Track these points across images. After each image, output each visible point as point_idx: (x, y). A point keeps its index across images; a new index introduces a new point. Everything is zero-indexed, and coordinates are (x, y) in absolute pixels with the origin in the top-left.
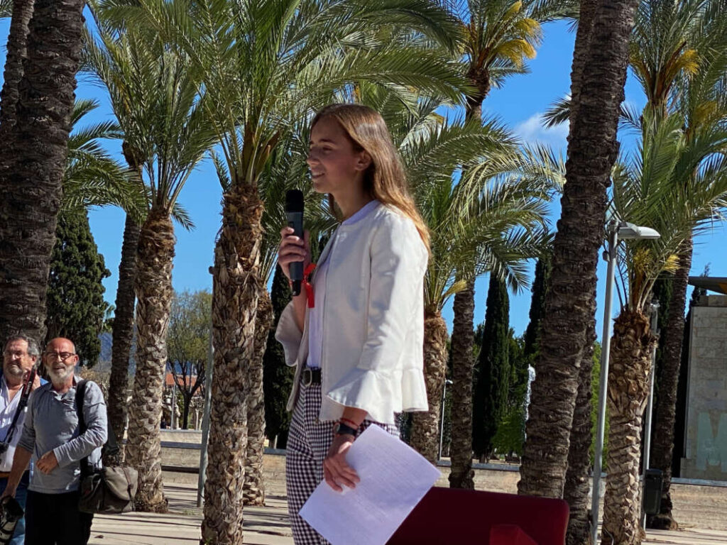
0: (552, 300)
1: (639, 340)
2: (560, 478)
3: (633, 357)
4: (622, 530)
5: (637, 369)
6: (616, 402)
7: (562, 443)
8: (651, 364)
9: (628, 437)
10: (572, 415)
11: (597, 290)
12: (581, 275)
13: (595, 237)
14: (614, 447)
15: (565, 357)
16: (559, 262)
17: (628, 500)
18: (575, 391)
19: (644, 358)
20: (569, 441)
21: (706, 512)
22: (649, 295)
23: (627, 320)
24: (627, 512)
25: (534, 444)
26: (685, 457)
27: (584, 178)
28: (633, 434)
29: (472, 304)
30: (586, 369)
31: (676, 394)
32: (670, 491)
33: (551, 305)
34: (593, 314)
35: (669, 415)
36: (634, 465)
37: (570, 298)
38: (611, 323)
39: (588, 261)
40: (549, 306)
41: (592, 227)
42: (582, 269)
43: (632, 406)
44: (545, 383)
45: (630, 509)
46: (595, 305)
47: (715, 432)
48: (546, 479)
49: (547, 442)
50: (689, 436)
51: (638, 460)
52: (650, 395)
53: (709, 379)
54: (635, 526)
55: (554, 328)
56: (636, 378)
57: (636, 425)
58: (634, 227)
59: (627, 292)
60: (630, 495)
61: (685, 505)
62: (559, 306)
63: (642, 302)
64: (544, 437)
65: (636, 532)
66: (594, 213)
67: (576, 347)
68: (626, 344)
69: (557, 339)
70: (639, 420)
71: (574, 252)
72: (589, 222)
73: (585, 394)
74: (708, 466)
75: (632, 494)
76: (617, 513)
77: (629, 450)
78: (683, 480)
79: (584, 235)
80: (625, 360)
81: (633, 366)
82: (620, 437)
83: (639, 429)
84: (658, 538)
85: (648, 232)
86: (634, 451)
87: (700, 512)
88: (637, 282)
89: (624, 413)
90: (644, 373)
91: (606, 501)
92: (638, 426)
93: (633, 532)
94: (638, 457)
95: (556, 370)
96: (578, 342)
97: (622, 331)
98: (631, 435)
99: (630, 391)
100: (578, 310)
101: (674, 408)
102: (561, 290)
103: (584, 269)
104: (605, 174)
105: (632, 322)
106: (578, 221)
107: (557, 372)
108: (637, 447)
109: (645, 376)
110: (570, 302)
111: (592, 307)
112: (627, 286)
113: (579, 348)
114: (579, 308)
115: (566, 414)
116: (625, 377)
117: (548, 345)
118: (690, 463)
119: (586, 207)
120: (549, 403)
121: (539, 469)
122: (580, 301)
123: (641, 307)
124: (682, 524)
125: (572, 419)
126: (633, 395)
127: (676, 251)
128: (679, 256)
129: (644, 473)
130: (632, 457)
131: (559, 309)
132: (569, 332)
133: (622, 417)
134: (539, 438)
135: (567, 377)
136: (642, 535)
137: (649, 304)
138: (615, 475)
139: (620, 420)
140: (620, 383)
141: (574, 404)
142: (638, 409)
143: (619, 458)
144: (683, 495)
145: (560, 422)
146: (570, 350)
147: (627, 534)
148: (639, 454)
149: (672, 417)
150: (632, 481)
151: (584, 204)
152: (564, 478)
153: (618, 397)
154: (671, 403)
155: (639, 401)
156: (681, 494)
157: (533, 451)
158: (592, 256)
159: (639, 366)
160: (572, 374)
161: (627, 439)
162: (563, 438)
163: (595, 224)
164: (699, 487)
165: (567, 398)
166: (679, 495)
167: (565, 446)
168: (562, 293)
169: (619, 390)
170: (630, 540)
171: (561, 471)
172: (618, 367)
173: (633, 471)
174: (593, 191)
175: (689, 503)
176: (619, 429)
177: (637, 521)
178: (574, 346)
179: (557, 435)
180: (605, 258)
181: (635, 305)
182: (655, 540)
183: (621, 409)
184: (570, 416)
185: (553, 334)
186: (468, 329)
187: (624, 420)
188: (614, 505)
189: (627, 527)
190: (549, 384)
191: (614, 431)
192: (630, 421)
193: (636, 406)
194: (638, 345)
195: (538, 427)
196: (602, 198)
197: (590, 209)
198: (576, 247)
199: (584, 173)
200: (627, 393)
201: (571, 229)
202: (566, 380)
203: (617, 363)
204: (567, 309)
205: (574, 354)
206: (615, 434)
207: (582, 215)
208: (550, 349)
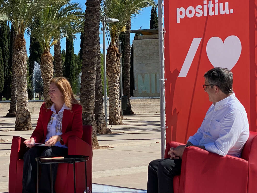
0: (85, 49)
1: (116, 55)
2: (93, 106)
3: (114, 61)
4: (115, 117)
5: (116, 65)
6: (110, 76)
7: (92, 95)
8: (120, 63)
9: (115, 87)
11: (100, 41)
12: (94, 40)
13: (97, 27)
14: (110, 91)
15: (91, 67)
16: (86, 36)
17: (116, 108)
18: (95, 78)
19: (118, 61)
20: (94, 94)
21: (143, 108)
22: (118, 39)
23: (110, 50)
24: (116, 112)
25: (83, 96)
26: (135, 90)
27: (92, 8)
28: (116, 86)
29: (60, 47)
30: (99, 68)
31: (129, 70)
32: (130, 102)
34: (99, 50)
35: (128, 77)
36: (118, 96)
38: (106, 51)
39: (96, 35)
40: (84, 51)
41: (96, 24)
42: (94, 38)
44: (85, 76)
45: (117, 110)
46: (100, 47)
47: (144, 81)
48: (88, 107)
49: (88, 95)
50: (135, 83)
51: (119, 94)
52: (121, 73)
53: (140, 64)
54: (120, 116)
55: (86, 58)
56: (115, 68)
57: (117, 83)
58: (110, 19)
59: (110, 40)
60: (117, 106)
61: (136, 106)
62: (87, 50)
63: (115, 43)
64: (87, 93)
65: (120, 118)
66: (96, 19)
68: (111, 57)
69: (88, 61)
70: (118, 81)
71: (90, 32)
72: (95, 22)
73: (99, 75)
74: (142, 92)
75: (118, 106)
76: (113, 112)
77: (115, 91)
78: (134, 98)
79: (93, 26)
80: (111, 62)
81: (114, 64)
82: (112, 88)
84: (128, 118)
85: (115, 20)
86: (117, 92)
87: (140, 108)
88: (113, 36)
89: (113, 79)
90: (118, 66)
91: (109, 109)
93: (119, 118)
95: (88, 71)
96: (94, 61)
97: (110, 53)
99: (114, 72)
100: (94, 51)
101: (129, 75)
102: (88, 45)
104: (99, 6)
105: (113, 50)
106: (91, 22)
107: (89, 72)
108: (118, 90)
109: (118, 67)
110: (91, 49)
112: (110, 38)
115: (93, 85)
116: (112, 68)
117: (85, 63)
118: (136, 91)
119: (93, 17)
120: (87, 82)
121: (86, 104)
122: (94, 48)
123: (115, 44)
124: (135, 112)
126: (115, 74)
127: (125, 25)
128: (126, 27)
129: (121, 97)
130: (117, 94)
131: (88, 51)
132: (91, 58)
133: (112, 81)
134: (85, 94)
135: (92, 73)
136: (122, 118)
137: (118, 42)
138: (112, 100)
139: (112, 82)
140: (111, 70)
141: (95, 82)
142: (117, 78)
143: (112, 94)
144: (135, 103)
145: (91, 88)
146: (92, 64)
147: (117, 119)
150: (117, 102)
151: (92, 16)
152: (94, 106)
154: (128, 73)
155: (117, 75)
157: (83, 98)
158: (97, 33)
159: (116, 64)
162: (92, 93)
164: (140, 100)
165: (93, 80)
166: (133, 103)
167: (93, 95)
169: (111, 72)
171: (93, 104)
172: (109, 65)
173: (117, 98)
174: (95, 12)
175: (137, 105)
176: (112, 85)
177: (120, 114)
178: (93, 63)
179: (91, 92)
180: (102, 30)
181: (113, 44)
184: (94, 86)
185: (86, 60)
186: (59, 55)
187: (113, 82)
188: (112, 110)
189: (117, 117)
190: (87, 76)
192: (115, 82)
193: (116, 77)
194: (115, 57)
195: (84, 90)
196: (98, 13)
197: (95, 17)
198: (91, 30)
199: (92, 6)
200: (113, 73)
201: (89, 25)
202: (92, 74)
203: (109, 63)
204: (90, 51)
205: (94, 65)
206: (110, 87)
207: (92, 20)
208: (86, 65)
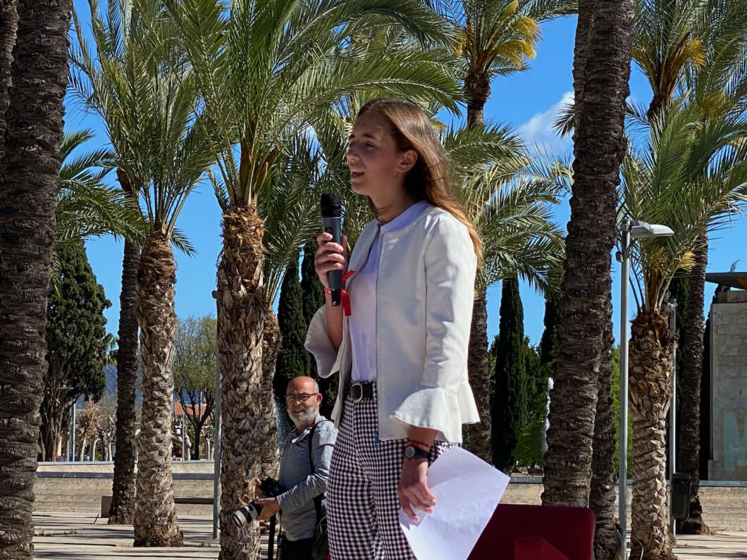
0: (567, 305)
1: (658, 341)
2: (585, 487)
3: (653, 359)
4: (651, 537)
5: (658, 371)
6: (638, 406)
7: (585, 451)
8: (672, 366)
9: (652, 441)
10: (593, 422)
11: (612, 292)
12: (595, 278)
13: (607, 238)
14: (639, 452)
15: (583, 362)
16: (572, 266)
17: (656, 506)
18: (595, 397)
19: (664, 360)
20: (591, 449)
21: (737, 514)
22: (666, 294)
23: (644, 321)
24: (655, 519)
25: (556, 454)
26: (712, 459)
27: (593, 177)
28: (658, 438)
29: (485, 315)
30: (606, 374)
31: (699, 395)
32: (699, 494)
33: (566, 309)
34: (610, 317)
35: (693, 416)
36: (660, 470)
37: (583, 302)
38: (629, 326)
39: (601, 262)
40: (564, 311)
41: (603, 227)
42: (595, 271)
43: (654, 409)
44: (563, 391)
45: (659, 515)
46: (611, 308)
47: (741, 432)
48: (571, 489)
49: (569, 450)
50: (715, 437)
51: (664, 464)
52: (673, 397)
53: (733, 378)
54: (665, 532)
55: (570, 333)
56: (657, 381)
57: (659, 429)
58: (646, 225)
59: (643, 292)
60: (657, 501)
61: (715, 508)
62: (574, 310)
63: (658, 302)
64: (565, 445)
65: (666, 538)
66: (605, 213)
67: (594, 351)
68: (645, 346)
69: (574, 344)
70: (663, 423)
71: (585, 253)
72: (600, 222)
73: (606, 399)
74: (736, 467)
75: (660, 500)
76: (646, 520)
77: (654, 454)
78: (711, 483)
79: (595, 236)
80: (644, 362)
81: (653, 369)
82: (644, 442)
83: (663, 433)
84: (690, 543)
85: (660, 229)
86: (660, 456)
87: (730, 514)
88: (653, 282)
89: (647, 417)
90: (665, 375)
91: (633, 508)
92: (663, 429)
93: (663, 539)
94: (663, 461)
95: (575, 377)
96: (595, 346)
97: (640, 333)
98: (655, 439)
99: (651, 394)
100: (594, 314)
101: (698, 409)
102: (575, 293)
103: (598, 271)
104: (614, 173)
105: (650, 323)
106: (589, 222)
107: (576, 379)
108: (662, 451)
109: (666, 378)
110: (585, 305)
111: (608, 310)
112: (643, 287)
113: (597, 353)
114: (594, 311)
115: (587, 421)
116: (645, 380)
117: (564, 351)
118: (718, 464)
119: (596, 207)
120: (569, 411)
121: (563, 479)
122: (595, 304)
123: (658, 307)
124: (713, 528)
125: (593, 425)
126: (655, 398)
127: (692, 247)
128: (694, 252)
129: (671, 477)
130: (658, 462)
131: (574, 313)
132: (586, 336)
133: (645, 421)
134: (561, 447)
135: (586, 383)
136: (672, 541)
137: (666, 304)
138: (642, 481)
139: (644, 423)
140: (641, 387)
141: (595, 410)
142: (661, 412)
143: (644, 463)
144: (712, 498)
145: (582, 430)
146: (586, 355)
147: (657, 541)
148: (665, 458)
149: (696, 418)
150: (659, 487)
151: (593, 204)
152: (588, 487)
153: (640, 401)
154: (695, 404)
155: (661, 403)
156: (710, 497)
157: (555, 461)
158: (605, 257)
159: (659, 368)
160: (591, 379)
161: (652, 443)
162: (584, 445)
163: (606, 224)
164: (728, 489)
165: (587, 405)
166: (708, 498)
167: (588, 453)
168: (576, 296)
169: (640, 393)
170: (661, 547)
171: (586, 480)
172: (638, 370)
173: (659, 477)
174: (602, 190)
175: (718, 505)
176: (643, 434)
177: (666, 527)
178: (592, 350)
179: (579, 443)
180: (618, 259)
181: (652, 305)
182: (686, 545)
183: (644, 413)
184: (591, 422)
185: (569, 340)
186: (481, 340)
187: (647, 424)
188: (641, 512)
189: (656, 534)
190: (568, 391)
191: (638, 436)
192: (653, 425)
193: (659, 409)
194: (657, 346)
195: (559, 436)
196: (612, 196)
197: (601, 209)
198: (588, 249)
199: (592, 173)
200: (649, 396)
201: (582, 231)
202: (585, 386)
203: (637, 366)
204: (582, 313)
205: (592, 358)
206: (638, 439)
207: (593, 216)
208: (567, 355)
